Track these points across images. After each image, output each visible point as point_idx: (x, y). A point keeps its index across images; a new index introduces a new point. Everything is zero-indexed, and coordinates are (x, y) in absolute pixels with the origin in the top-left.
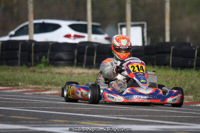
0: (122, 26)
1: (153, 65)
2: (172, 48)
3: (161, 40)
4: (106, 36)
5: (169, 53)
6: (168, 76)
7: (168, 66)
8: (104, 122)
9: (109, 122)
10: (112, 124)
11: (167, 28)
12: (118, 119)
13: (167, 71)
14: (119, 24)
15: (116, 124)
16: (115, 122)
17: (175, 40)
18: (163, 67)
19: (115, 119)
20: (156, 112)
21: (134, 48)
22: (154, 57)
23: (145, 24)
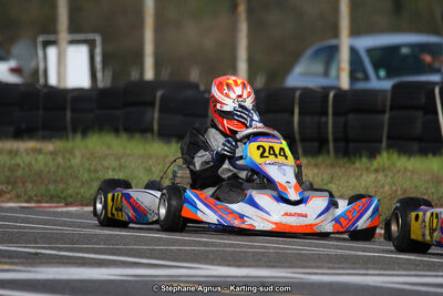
0: (46, 44)
1: (116, 131)
2: (159, 94)
3: (134, 76)
4: (12, 64)
5: (152, 104)
6: (150, 157)
7: (149, 135)
8: (6, 260)
9: (16, 260)
10: (22, 264)
11: (149, 48)
12: (36, 254)
13: (148, 146)
14: (41, 39)
15: (33, 264)
16: (30, 261)
17: (165, 75)
18: (138, 136)
19: (30, 253)
20: (121, 236)
21: (75, 94)
22: (118, 113)
23: (98, 39)
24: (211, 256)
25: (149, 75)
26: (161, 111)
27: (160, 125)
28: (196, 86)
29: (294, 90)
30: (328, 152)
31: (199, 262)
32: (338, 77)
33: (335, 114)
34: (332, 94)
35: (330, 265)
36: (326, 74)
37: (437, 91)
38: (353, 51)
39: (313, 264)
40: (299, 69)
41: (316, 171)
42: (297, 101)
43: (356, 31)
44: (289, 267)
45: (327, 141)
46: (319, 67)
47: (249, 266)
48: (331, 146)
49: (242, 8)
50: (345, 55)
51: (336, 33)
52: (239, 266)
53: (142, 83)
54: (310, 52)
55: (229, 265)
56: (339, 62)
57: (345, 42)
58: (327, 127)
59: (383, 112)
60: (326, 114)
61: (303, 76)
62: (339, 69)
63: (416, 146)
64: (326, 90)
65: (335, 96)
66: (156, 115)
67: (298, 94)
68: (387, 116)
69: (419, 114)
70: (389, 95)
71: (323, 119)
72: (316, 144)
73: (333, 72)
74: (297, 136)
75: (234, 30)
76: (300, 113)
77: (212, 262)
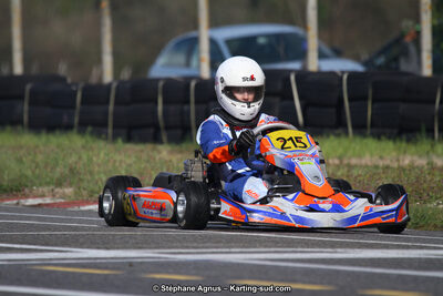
24: (81, 240)
25: (18, 69)
26: (30, 104)
27: (30, 118)
28: (63, 80)
29: (157, 80)
30: (191, 139)
31: (70, 246)
32: (199, 67)
33: (197, 102)
34: (193, 84)
35: (195, 245)
36: (188, 64)
37: (293, 78)
38: (213, 42)
39: (178, 244)
40: (162, 60)
41: (179, 156)
42: (160, 90)
43: (215, 23)
44: (156, 248)
45: (190, 129)
46: (181, 58)
47: (118, 248)
48: (194, 132)
49: (105, 4)
50: (204, 46)
51: (195, 25)
52: (107, 249)
53: (12, 78)
54: (171, 44)
55: (98, 248)
56: (199, 53)
57: (205, 34)
58: (189, 116)
60: (188, 102)
61: (165, 67)
62: (200, 60)
64: (188, 80)
65: (196, 86)
66: (26, 107)
67: (161, 84)
69: (276, 100)
71: (186, 107)
72: (179, 132)
73: (194, 62)
74: (162, 124)
75: (98, 25)
76: (165, 102)
77: (82, 246)
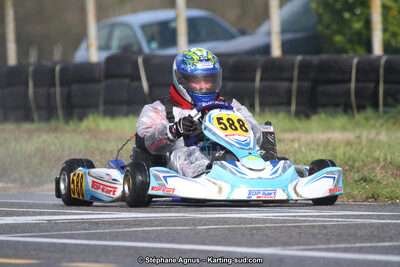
30: (58, 118)
33: (62, 84)
34: (58, 68)
37: (140, 61)
45: (56, 108)
48: (60, 112)
58: (55, 97)
59: (99, 81)
60: (54, 85)
63: (124, 108)
65: (61, 70)
68: (102, 85)
69: (126, 81)
70: (103, 67)
71: (52, 90)
74: (33, 105)
76: (36, 85)
